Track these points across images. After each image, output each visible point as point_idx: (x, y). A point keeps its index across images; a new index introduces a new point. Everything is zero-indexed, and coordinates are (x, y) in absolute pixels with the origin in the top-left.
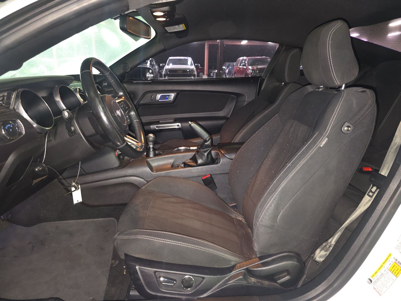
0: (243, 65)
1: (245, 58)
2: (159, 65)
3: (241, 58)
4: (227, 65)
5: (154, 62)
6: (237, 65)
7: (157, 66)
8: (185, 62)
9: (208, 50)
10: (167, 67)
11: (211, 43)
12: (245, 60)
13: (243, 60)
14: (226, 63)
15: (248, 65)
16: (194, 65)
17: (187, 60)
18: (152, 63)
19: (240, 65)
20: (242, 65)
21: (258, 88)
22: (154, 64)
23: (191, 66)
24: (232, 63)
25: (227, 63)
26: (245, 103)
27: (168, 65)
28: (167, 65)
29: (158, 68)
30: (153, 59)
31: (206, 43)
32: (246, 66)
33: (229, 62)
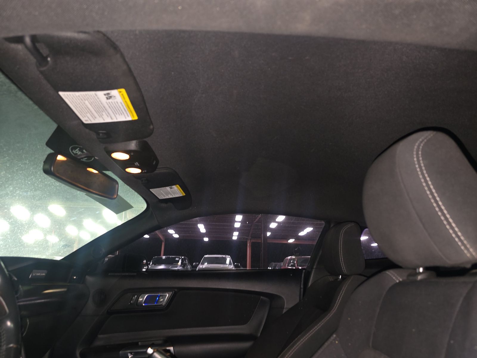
0: (292, 266)
1: (293, 257)
2: (192, 265)
3: (289, 257)
4: (273, 265)
5: (187, 261)
6: (285, 266)
7: (190, 266)
8: (223, 261)
9: (251, 248)
10: (201, 266)
11: (253, 241)
12: (294, 260)
13: (291, 259)
14: (271, 263)
15: (297, 266)
16: (233, 264)
17: (225, 259)
18: (184, 262)
19: (288, 266)
20: (290, 265)
21: (302, 286)
22: (186, 264)
23: (230, 266)
24: (278, 263)
25: (273, 263)
26: (284, 311)
27: (203, 264)
28: (201, 264)
29: (190, 267)
30: (186, 258)
31: (249, 240)
32: (295, 266)
33: (276, 262)
